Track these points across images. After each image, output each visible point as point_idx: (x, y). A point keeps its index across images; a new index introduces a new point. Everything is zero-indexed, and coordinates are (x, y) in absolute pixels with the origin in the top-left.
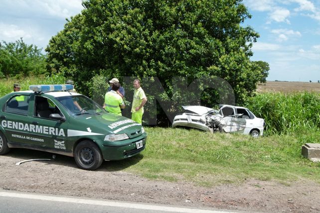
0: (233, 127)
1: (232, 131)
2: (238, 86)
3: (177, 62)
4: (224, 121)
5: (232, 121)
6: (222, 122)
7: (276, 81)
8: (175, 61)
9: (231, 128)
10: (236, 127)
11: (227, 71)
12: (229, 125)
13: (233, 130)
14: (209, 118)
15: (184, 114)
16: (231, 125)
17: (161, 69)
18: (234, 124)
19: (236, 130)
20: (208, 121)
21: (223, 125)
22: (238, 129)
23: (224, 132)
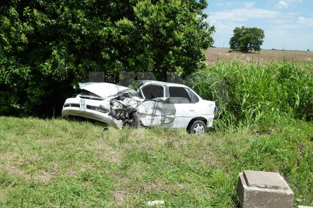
0: (155, 118)
1: (153, 124)
2: (171, 52)
3: (66, 9)
4: (144, 107)
5: (156, 108)
6: (141, 109)
7: (273, 49)
8: (63, 8)
9: (152, 120)
10: (160, 118)
11: (146, 26)
12: (149, 115)
13: (155, 123)
14: (116, 104)
15: (78, 96)
16: (153, 115)
17: (39, 23)
18: (158, 113)
19: (160, 122)
20: (114, 108)
21: (142, 114)
22: (163, 121)
23: (142, 125)
